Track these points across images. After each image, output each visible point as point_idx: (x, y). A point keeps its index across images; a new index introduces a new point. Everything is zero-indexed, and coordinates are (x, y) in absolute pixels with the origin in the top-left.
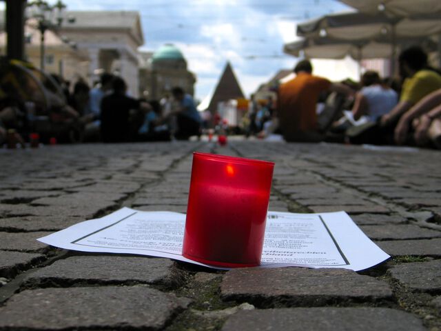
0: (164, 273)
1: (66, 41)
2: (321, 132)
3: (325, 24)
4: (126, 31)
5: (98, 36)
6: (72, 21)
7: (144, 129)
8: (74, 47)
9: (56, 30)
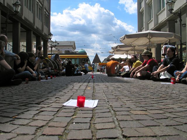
0: (74, 108)
1: (56, 49)
2: (116, 74)
3: (118, 47)
4: (72, 46)
5: (65, 47)
6: (58, 44)
7: (76, 73)
8: (58, 50)
9: (55, 46)
